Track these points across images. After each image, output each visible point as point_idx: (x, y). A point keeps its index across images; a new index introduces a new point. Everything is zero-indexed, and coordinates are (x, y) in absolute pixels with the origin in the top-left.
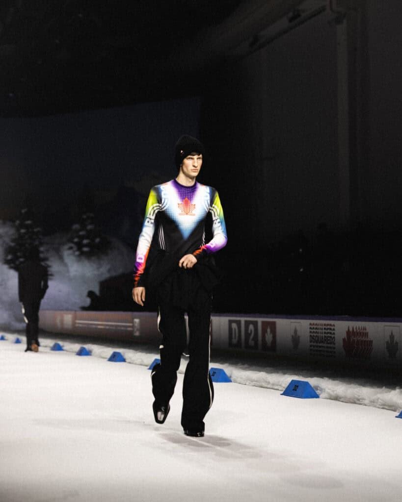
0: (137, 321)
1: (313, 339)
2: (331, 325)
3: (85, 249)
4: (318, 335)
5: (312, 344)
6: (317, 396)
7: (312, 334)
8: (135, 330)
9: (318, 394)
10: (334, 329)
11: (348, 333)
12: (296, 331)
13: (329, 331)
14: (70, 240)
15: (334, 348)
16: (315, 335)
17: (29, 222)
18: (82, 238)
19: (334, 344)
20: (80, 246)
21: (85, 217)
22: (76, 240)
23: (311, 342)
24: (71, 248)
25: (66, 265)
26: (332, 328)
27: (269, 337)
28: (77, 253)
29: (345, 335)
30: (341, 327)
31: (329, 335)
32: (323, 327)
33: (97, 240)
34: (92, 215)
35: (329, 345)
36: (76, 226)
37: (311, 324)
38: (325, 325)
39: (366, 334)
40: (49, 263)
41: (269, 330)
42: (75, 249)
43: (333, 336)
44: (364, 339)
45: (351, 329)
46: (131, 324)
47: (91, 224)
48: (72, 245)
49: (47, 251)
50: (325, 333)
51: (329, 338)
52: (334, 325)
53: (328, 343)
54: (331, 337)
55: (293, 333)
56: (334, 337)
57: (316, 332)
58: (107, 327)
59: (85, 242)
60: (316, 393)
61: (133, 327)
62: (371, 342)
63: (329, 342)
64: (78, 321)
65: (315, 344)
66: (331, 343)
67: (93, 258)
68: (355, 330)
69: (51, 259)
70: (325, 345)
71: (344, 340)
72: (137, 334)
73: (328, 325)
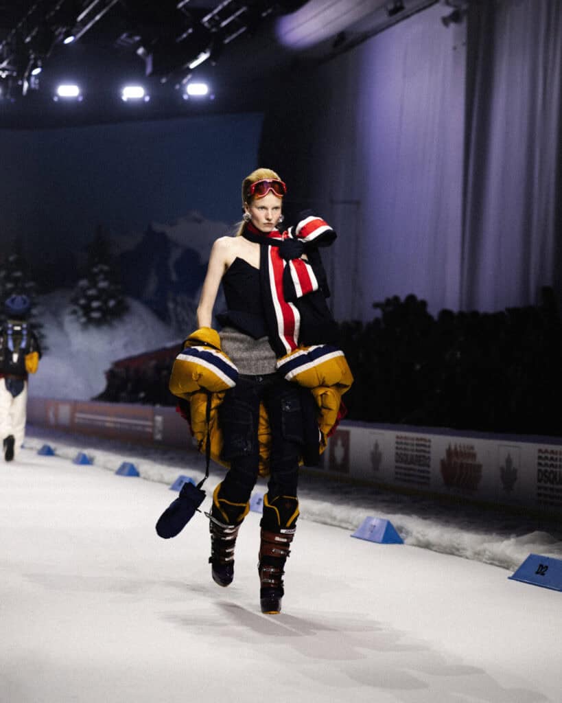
0: (159, 419)
1: (400, 458)
2: (425, 440)
3: (95, 315)
4: (406, 452)
5: (399, 465)
6: (400, 541)
7: (399, 452)
8: (156, 431)
9: (402, 538)
10: (429, 447)
11: (449, 452)
12: (376, 446)
13: (422, 448)
14: (75, 301)
15: (428, 472)
16: (403, 452)
17: (18, 274)
18: (91, 299)
19: (429, 466)
20: (87, 310)
21: (95, 270)
22: (82, 302)
23: (397, 461)
24: (74, 312)
25: (67, 335)
26: (427, 444)
27: (339, 452)
28: (83, 320)
29: (443, 455)
30: (440, 443)
31: (422, 454)
32: (415, 442)
33: (112, 303)
34: (106, 268)
35: (422, 468)
36: (83, 283)
37: (398, 437)
38: (417, 439)
39: (474, 456)
40: (43, 331)
41: (339, 443)
42: (80, 313)
43: (427, 455)
44: (470, 461)
45: (453, 447)
46: (149, 423)
47: (105, 280)
48: (76, 308)
49: (42, 314)
50: (417, 451)
51: (422, 459)
52: (430, 441)
53: (420, 465)
54: (424, 456)
55: (372, 448)
56: (429, 458)
57: (405, 449)
58: (118, 426)
59: (95, 304)
60: (399, 537)
61: (153, 427)
62: (480, 466)
63: (422, 463)
64: (78, 415)
65: (403, 465)
66: (423, 465)
67: (105, 328)
68: (458, 449)
69: (47, 325)
70: (417, 467)
71: (442, 462)
72: (158, 437)
73: (421, 439)
